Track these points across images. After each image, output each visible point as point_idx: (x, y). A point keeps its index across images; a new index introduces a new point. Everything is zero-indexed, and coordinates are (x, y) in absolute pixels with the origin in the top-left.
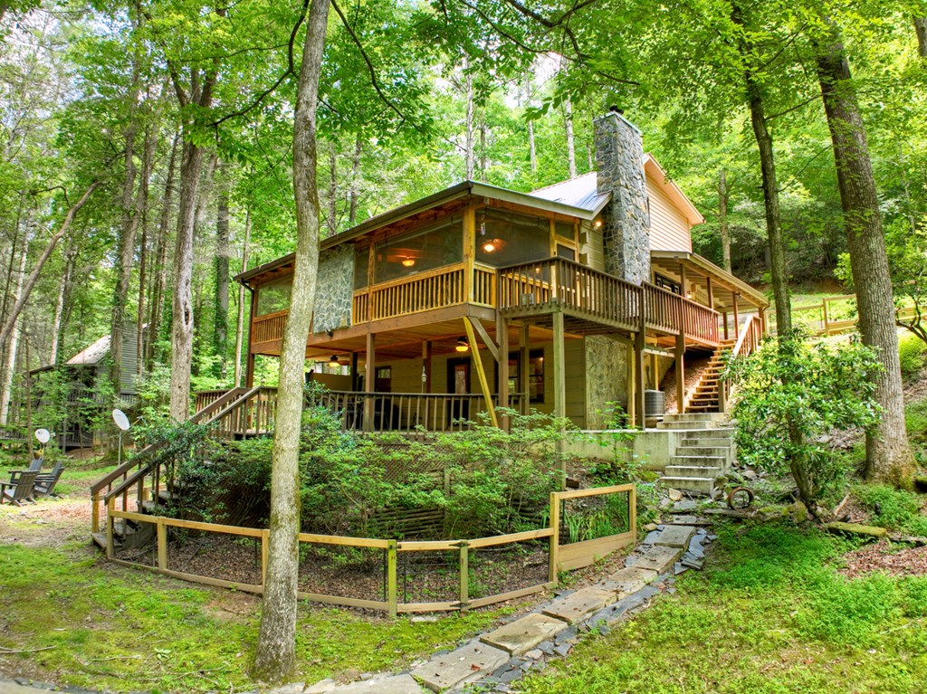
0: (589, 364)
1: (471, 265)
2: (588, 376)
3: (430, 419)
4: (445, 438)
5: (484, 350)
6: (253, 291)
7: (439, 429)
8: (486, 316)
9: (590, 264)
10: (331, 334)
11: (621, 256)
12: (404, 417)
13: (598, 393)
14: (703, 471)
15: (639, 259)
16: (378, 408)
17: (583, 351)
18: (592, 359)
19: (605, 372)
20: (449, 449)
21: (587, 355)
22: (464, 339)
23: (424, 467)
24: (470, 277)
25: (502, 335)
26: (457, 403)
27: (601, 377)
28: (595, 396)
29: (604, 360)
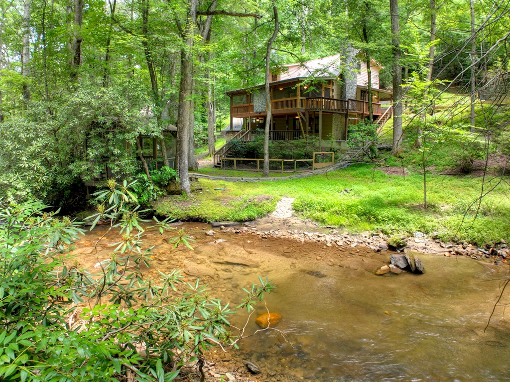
0: (333, 122)
1: (299, 98)
2: (333, 125)
3: (289, 137)
4: (292, 141)
5: (302, 119)
6: (231, 97)
7: (291, 140)
8: (303, 111)
9: (335, 98)
10: (260, 113)
11: (345, 89)
12: (282, 136)
13: (336, 130)
14: (356, 151)
15: (352, 89)
16: (274, 134)
17: (332, 118)
18: (335, 120)
19: (339, 123)
20: (293, 144)
21: (333, 119)
22: (297, 116)
23: (287, 148)
24: (299, 101)
25: (307, 116)
26: (295, 133)
27: (338, 125)
28: (335, 131)
29: (339, 120)
